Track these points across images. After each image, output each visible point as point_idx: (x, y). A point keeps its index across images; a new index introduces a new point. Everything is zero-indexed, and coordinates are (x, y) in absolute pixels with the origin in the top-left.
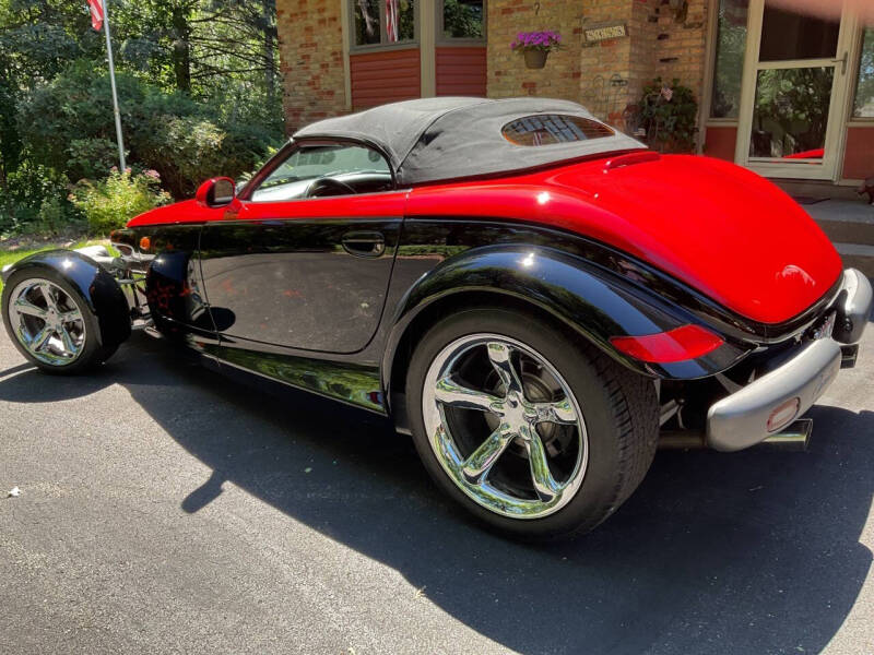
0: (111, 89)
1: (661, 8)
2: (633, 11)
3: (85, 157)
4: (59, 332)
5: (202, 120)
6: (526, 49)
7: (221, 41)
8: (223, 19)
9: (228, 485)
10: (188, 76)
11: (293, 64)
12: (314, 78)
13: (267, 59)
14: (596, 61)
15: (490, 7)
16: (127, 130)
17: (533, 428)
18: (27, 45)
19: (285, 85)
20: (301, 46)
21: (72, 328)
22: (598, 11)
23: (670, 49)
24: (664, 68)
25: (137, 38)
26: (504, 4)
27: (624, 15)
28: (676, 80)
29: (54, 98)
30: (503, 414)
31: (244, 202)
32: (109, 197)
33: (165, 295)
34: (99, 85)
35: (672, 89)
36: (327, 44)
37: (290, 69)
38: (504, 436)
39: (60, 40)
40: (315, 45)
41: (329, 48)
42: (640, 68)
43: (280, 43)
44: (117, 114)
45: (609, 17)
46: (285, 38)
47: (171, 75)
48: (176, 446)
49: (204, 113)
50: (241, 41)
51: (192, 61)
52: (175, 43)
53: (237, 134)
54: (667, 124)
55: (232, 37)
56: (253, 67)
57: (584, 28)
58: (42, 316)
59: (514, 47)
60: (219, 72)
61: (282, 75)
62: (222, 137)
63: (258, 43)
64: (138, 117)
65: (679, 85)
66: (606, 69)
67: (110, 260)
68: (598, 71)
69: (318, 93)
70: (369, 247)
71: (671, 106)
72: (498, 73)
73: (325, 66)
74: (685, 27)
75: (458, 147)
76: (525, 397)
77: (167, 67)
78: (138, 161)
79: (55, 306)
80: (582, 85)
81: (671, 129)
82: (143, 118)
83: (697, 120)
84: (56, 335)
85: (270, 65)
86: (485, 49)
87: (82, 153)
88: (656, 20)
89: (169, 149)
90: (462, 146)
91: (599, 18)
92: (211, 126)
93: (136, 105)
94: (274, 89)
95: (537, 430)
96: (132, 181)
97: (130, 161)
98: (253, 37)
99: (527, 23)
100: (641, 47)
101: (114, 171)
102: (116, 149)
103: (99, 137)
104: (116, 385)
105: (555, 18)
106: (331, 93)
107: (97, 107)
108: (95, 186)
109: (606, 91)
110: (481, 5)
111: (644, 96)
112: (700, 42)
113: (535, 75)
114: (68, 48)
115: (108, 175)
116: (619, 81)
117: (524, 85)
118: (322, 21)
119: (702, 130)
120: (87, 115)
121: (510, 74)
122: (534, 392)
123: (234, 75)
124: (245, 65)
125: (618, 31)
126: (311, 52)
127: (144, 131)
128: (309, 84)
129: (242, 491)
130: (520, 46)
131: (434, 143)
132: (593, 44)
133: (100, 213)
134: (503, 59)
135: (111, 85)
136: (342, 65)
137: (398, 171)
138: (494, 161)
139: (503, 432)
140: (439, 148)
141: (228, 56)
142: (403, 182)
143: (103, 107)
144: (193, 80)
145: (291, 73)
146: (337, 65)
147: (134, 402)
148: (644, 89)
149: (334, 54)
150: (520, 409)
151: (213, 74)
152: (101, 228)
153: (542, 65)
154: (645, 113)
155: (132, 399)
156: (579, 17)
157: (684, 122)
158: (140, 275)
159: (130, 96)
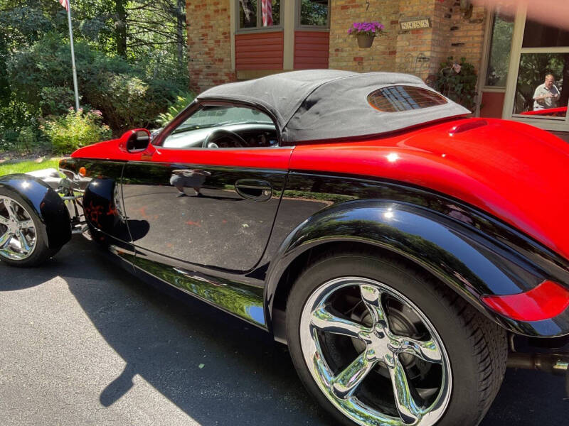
0: (71, 53)
1: (453, 8)
2: (435, 10)
3: (51, 100)
4: (17, 235)
5: (133, 76)
6: (359, 34)
7: (148, 23)
8: (150, 8)
9: (137, 379)
10: (125, 46)
11: (196, 40)
12: (210, 49)
13: (178, 36)
14: (408, 44)
15: (333, 4)
16: (81, 82)
17: (396, 357)
18: (16, 22)
19: (190, 54)
20: (202, 28)
21: (27, 232)
22: (410, 9)
23: (459, 37)
24: (454, 50)
25: (91, 19)
26: (343, 3)
27: (428, 13)
28: (463, 59)
29: (32, 58)
30: (370, 342)
31: (157, 147)
32: (67, 128)
33: (96, 212)
34: (63, 50)
35: (461, 65)
36: (220, 26)
37: (194, 43)
38: (369, 360)
39: (38, 19)
40: (211, 27)
41: (221, 29)
42: (438, 49)
43: (187, 25)
44: (74, 70)
45: (418, 14)
46: (191, 22)
47: (113, 45)
48: (98, 337)
49: (134, 71)
50: (162, 23)
51: (128, 35)
52: (117, 23)
53: (157, 87)
54: (456, 90)
55: (155, 20)
56: (169, 41)
57: (400, 20)
58: (5, 223)
59: (350, 33)
60: (146, 44)
61: (189, 46)
62: (146, 88)
63: (173, 25)
64: (89, 73)
65: (465, 62)
66: (414, 50)
67: (58, 180)
68: (409, 51)
69: (212, 60)
70: (258, 193)
71: (459, 77)
72: (337, 50)
73: (217, 42)
74: (470, 22)
75: (333, 113)
76: (391, 330)
77: (111, 39)
78: (88, 103)
79: (15, 216)
80: (397, 60)
81: (459, 93)
82: (93, 74)
83: (476, 87)
84: (15, 237)
85: (180, 40)
86: (329, 33)
87: (50, 97)
88: (450, 16)
89: (110, 95)
90: (337, 112)
91: (410, 14)
92: (139, 80)
93: (88, 65)
94: (182, 57)
95: (400, 360)
96: (83, 117)
97: (82, 103)
98: (169, 21)
99: (359, 16)
100: (439, 35)
101: (71, 110)
102: (73, 95)
103: (62, 85)
104: (58, 278)
105: (378, 13)
106: (221, 60)
107: (61, 65)
108: (58, 119)
109: (414, 65)
110: (326, 3)
111: (440, 69)
112: (480, 33)
113: (363, 52)
114: (44, 24)
115: (67, 112)
116: (424, 58)
117: (355, 59)
118: (217, 11)
119: (480, 94)
120: (54, 71)
121: (346, 51)
122: (398, 326)
123: (156, 46)
124: (164, 39)
125: (424, 24)
126: (209, 32)
127: (93, 83)
128: (207, 53)
129: (148, 385)
130: (355, 32)
131: (314, 108)
132: (406, 32)
133: (61, 139)
134: (341, 40)
135: (71, 51)
136: (230, 41)
137: (284, 130)
138: (363, 125)
139: (370, 357)
140: (318, 113)
141: (153, 33)
142: (287, 140)
143: (65, 66)
144: (128, 49)
145: (194, 46)
146: (226, 41)
147: (70, 294)
148: (441, 64)
149: (224, 33)
150: (386, 340)
151: (142, 45)
152: (61, 148)
153: (370, 45)
154: (441, 81)
155: (69, 291)
156: (396, 13)
157: (468, 87)
158: (79, 193)
159: (84, 58)
